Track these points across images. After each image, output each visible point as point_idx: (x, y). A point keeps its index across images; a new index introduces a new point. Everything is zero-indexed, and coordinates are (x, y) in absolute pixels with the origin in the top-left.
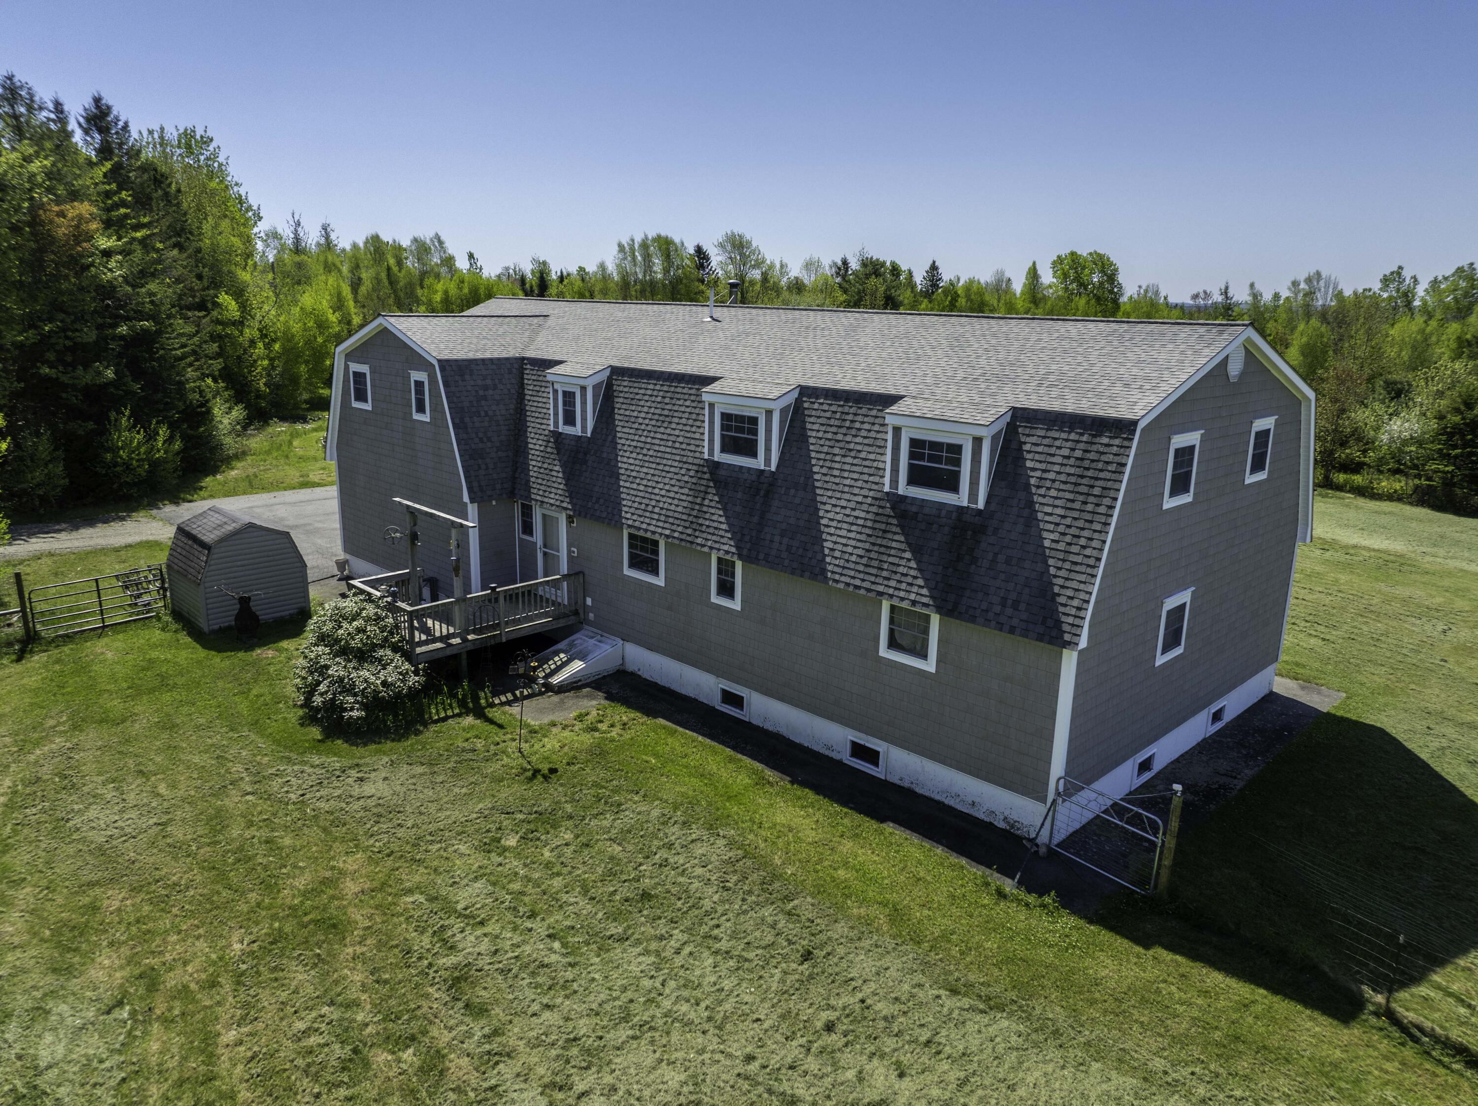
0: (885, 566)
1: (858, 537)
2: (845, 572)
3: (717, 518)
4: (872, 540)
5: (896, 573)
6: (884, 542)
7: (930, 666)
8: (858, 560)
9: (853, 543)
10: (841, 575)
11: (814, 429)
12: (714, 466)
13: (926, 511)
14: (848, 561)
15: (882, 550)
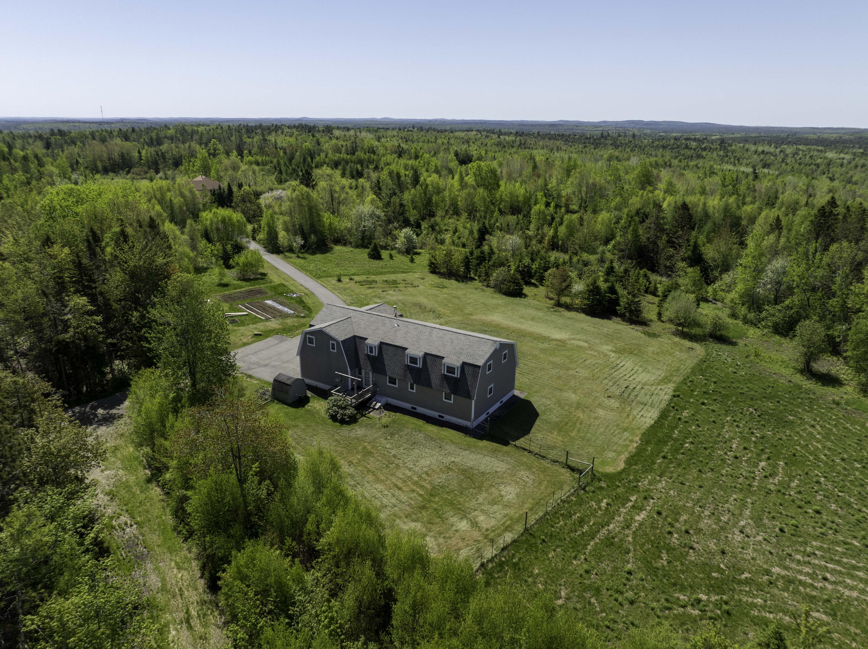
1: (438, 381)
3: (409, 376)
5: (445, 388)
6: (442, 383)
7: (452, 402)
8: (438, 385)
10: (435, 387)
11: (428, 361)
12: (408, 366)
13: (450, 377)
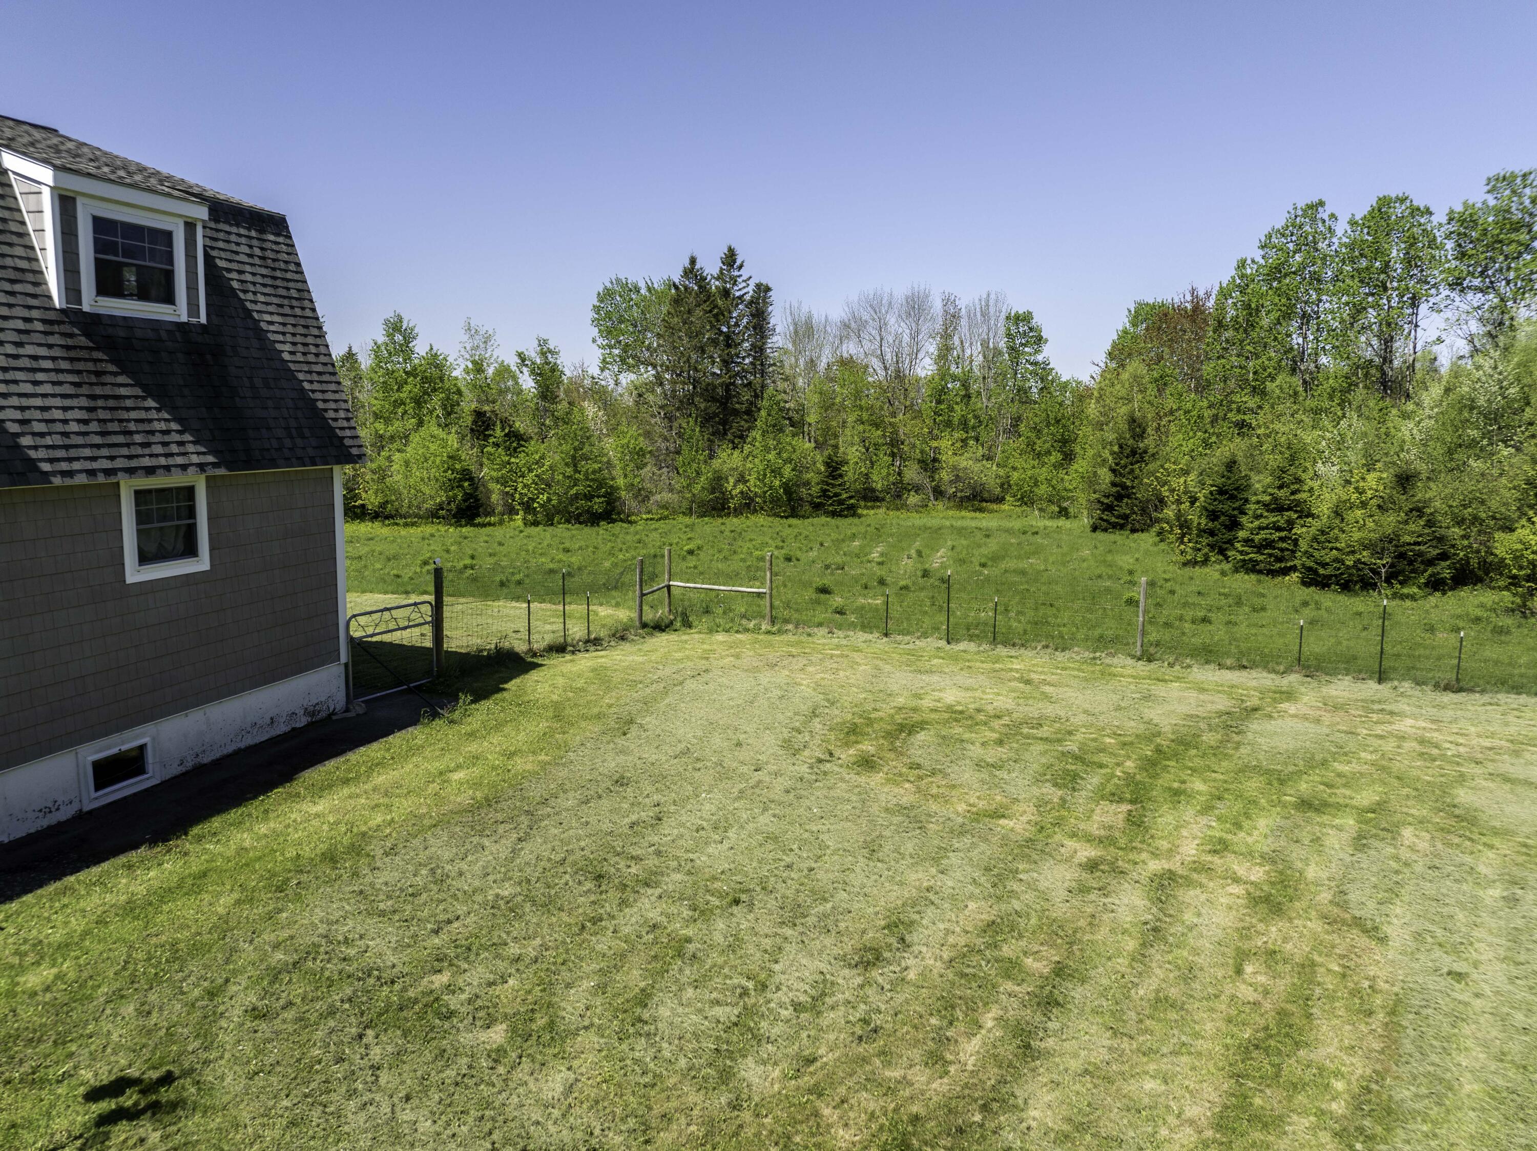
0: (132, 426)
1: (58, 390)
2: (73, 453)
4: (85, 390)
5: (152, 432)
6: (108, 390)
8: (83, 428)
9: (58, 402)
10: (70, 460)
13: (139, 333)
14: (65, 434)
15: (111, 403)
